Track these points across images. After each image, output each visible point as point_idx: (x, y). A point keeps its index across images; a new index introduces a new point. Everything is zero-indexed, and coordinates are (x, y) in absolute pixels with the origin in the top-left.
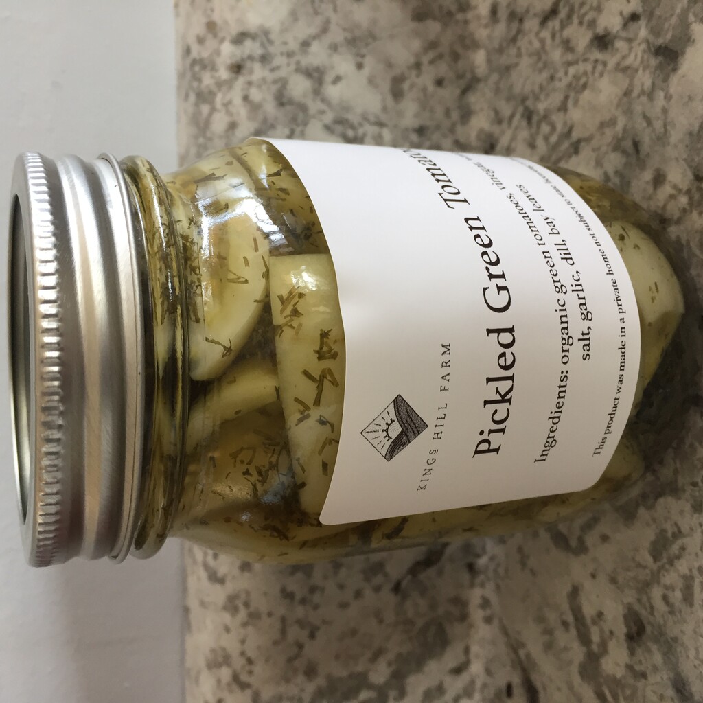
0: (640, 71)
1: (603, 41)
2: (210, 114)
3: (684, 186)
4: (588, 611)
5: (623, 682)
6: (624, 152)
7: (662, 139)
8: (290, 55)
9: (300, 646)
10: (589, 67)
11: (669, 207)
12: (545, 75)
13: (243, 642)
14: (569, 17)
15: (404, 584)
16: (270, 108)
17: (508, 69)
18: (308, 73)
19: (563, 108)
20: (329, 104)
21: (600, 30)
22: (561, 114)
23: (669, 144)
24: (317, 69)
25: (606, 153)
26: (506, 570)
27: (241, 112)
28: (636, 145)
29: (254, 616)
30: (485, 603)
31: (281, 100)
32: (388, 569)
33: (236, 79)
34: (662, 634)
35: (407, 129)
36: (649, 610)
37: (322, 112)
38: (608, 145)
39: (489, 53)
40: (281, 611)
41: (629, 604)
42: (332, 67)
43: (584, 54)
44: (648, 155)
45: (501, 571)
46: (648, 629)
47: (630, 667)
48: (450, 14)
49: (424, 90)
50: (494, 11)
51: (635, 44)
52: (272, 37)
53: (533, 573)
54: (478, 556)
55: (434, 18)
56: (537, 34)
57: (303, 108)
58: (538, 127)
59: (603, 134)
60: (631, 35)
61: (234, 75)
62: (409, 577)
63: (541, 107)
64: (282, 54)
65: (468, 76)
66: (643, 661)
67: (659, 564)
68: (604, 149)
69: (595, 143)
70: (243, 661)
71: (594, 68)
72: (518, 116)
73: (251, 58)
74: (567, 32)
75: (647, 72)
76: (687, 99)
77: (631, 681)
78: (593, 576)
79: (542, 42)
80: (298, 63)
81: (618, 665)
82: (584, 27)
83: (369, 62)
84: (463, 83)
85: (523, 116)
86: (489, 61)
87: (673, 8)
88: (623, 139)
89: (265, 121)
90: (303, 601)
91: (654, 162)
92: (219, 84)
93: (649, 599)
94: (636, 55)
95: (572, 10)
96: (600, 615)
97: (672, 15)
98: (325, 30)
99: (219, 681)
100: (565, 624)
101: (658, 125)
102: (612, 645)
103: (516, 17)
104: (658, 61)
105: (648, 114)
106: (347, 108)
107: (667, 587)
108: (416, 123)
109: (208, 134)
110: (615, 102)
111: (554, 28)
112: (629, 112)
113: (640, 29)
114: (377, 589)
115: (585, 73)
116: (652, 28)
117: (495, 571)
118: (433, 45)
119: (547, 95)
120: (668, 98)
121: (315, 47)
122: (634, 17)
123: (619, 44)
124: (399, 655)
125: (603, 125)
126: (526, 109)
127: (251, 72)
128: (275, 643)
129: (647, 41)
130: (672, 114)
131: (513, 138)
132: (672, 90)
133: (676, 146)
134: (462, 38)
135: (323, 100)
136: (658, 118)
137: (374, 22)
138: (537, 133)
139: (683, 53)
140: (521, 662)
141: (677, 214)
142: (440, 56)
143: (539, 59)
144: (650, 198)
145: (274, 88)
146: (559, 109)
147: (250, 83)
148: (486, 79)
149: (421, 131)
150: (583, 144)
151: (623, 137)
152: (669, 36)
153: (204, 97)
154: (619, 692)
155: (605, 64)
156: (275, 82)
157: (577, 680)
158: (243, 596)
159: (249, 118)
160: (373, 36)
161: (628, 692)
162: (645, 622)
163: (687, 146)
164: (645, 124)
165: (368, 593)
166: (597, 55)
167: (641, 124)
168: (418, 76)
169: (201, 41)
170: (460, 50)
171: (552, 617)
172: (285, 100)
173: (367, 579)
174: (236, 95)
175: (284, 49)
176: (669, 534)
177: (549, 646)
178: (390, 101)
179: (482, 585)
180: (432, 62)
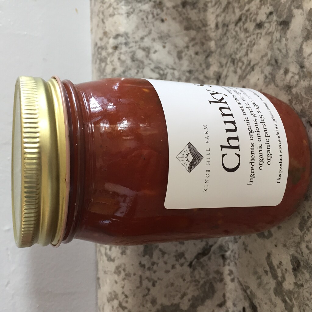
0: (275, 33)
1: (260, 26)
2: (105, 66)
3: (296, 72)
4: (275, 263)
5: (293, 291)
6: (272, 65)
7: (286, 56)
8: (136, 42)
9: (149, 290)
10: (255, 36)
11: (291, 81)
12: (238, 44)
13: (123, 287)
14: (246, 20)
15: (193, 263)
16: (129, 62)
17: (224, 45)
18: (144, 49)
19: (247, 54)
20: (153, 61)
21: (258, 21)
22: (246, 57)
23: (289, 57)
24: (147, 48)
25: (265, 67)
26: (239, 255)
27: (117, 64)
28: (276, 61)
29: (128, 275)
30: (231, 273)
31: (133, 59)
32: (186, 256)
33: (115, 52)
34: (308, 264)
35: (184, 71)
36: (301, 254)
37: (150, 64)
38: (265, 64)
39: (216, 42)
40: (140, 273)
41: (293, 254)
42: (153, 47)
43: (253, 32)
44: (281, 64)
45: (237, 256)
46: (302, 263)
47: (296, 284)
48: (199, 28)
49: (191, 56)
50: (217, 26)
51: (272, 23)
52: (129, 35)
53: (250, 252)
54: (226, 251)
55: (193, 29)
56: (234, 29)
57: (142, 62)
58: (237, 64)
59: (263, 60)
60: (270, 20)
61: (114, 50)
62: (196, 260)
63: (238, 56)
64: (133, 42)
65: (208, 51)
66: (301, 279)
67: (303, 232)
68: (264, 66)
69: (260, 65)
70: (124, 296)
71: (257, 36)
72: (229, 63)
73: (121, 44)
74: (245, 26)
75: (278, 32)
76: (294, 38)
77: (297, 290)
78: (276, 246)
79: (236, 32)
80: (139, 45)
81: (290, 284)
82: (252, 22)
83: (168, 45)
84: (206, 54)
85: (231, 62)
86: (216, 44)
87: (285, 6)
88: (271, 60)
89: (127, 67)
90: (149, 269)
91: (284, 66)
92: (109, 54)
93: (300, 249)
94: (273, 27)
95: (247, 17)
96: (281, 263)
97: (285, 9)
98: (150, 33)
99: (113, 307)
100: (266, 272)
101: (284, 51)
102: (287, 275)
103: (226, 25)
104: (281, 27)
105: (280, 48)
106: (160, 63)
107: (307, 242)
108: (188, 69)
109: (105, 74)
110: (266, 47)
111: (240, 25)
112: (272, 49)
113: (273, 17)
114: (182, 265)
115: (254, 39)
116: (278, 16)
117: (234, 256)
118: (193, 39)
119: (240, 51)
120: (287, 40)
121: (146, 39)
122: (271, 13)
123: (266, 25)
124: (193, 296)
125: (262, 57)
126: (232, 58)
127: (121, 49)
128: (138, 288)
129: (277, 21)
130: (289, 45)
131: (228, 71)
132: (288, 36)
133: (292, 57)
134: (205, 37)
135: (150, 59)
136: (284, 49)
137: (169, 30)
138: (237, 67)
139: (291, 21)
140: (248, 296)
141: (295, 83)
142: (196, 44)
143: (236, 38)
144: (284, 80)
145: (130, 55)
146: (245, 56)
147: (121, 53)
148: (215, 51)
149: (190, 72)
150: (255, 66)
151: (271, 59)
152: (285, 17)
153: (103, 60)
154: (292, 297)
155: (261, 34)
156: (131, 52)
157: (273, 297)
158: (123, 266)
159: (121, 66)
160: (169, 36)
161: (296, 296)
162: (300, 261)
163: (296, 56)
164: (279, 52)
165: (178, 266)
166: (258, 31)
167: (277, 52)
168: (188, 51)
169: (101, 39)
170: (204, 41)
171: (260, 271)
172: (135, 59)
173: (177, 260)
174: (115, 58)
175: (134, 40)
176: (306, 218)
177: (260, 285)
178: (177, 60)
179: (229, 265)
180: (193, 46)
